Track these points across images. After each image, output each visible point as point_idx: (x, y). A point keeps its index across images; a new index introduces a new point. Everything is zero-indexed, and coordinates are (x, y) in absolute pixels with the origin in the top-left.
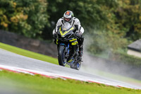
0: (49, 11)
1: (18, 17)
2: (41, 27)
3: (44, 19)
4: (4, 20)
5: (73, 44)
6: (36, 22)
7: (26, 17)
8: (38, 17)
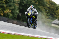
0: (19, 9)
1: (7, 11)
2: (16, 15)
3: (17, 12)
4: (1, 12)
5: (33, 18)
6: (14, 13)
7: (10, 11)
8: (15, 11)
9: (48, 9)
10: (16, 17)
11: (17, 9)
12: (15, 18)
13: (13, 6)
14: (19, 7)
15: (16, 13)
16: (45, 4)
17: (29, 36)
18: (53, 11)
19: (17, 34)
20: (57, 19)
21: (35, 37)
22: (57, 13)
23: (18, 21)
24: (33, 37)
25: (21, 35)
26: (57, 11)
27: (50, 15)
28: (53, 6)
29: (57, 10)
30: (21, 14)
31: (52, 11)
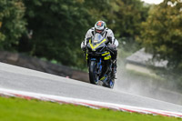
0: (26, 17)
2: (17, 36)
3: (21, 26)
6: (12, 31)
8: (14, 24)
9: (115, 17)
10: (17, 43)
11: (18, 17)
12: (13, 45)
13: (6, 8)
14: (27, 10)
15: (17, 31)
16: (106, 3)
17: (56, 102)
18: (132, 22)
19: (20, 96)
20: (143, 49)
21: (76, 105)
22: (143, 30)
23: (23, 54)
24: (70, 104)
25: (32, 98)
26: (143, 23)
27: (120, 37)
28: (130, 7)
29: (144, 19)
30: (31, 33)
31: (126, 23)
